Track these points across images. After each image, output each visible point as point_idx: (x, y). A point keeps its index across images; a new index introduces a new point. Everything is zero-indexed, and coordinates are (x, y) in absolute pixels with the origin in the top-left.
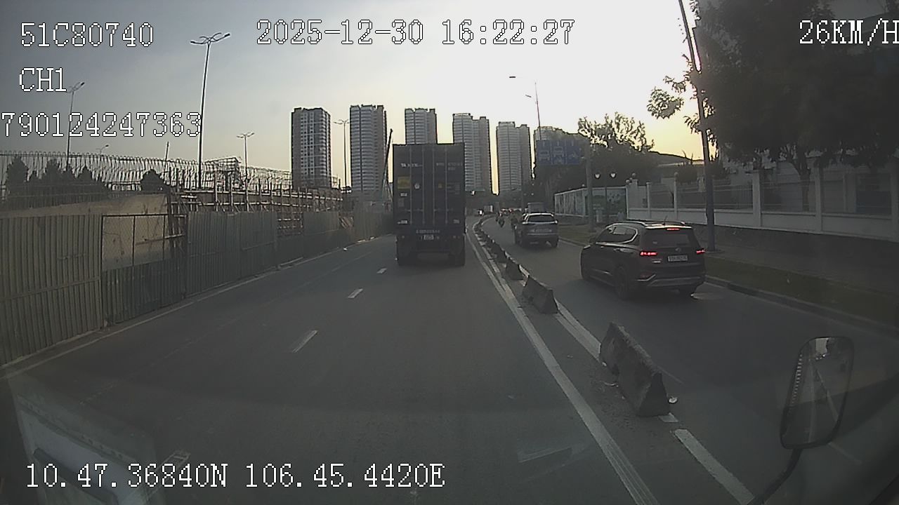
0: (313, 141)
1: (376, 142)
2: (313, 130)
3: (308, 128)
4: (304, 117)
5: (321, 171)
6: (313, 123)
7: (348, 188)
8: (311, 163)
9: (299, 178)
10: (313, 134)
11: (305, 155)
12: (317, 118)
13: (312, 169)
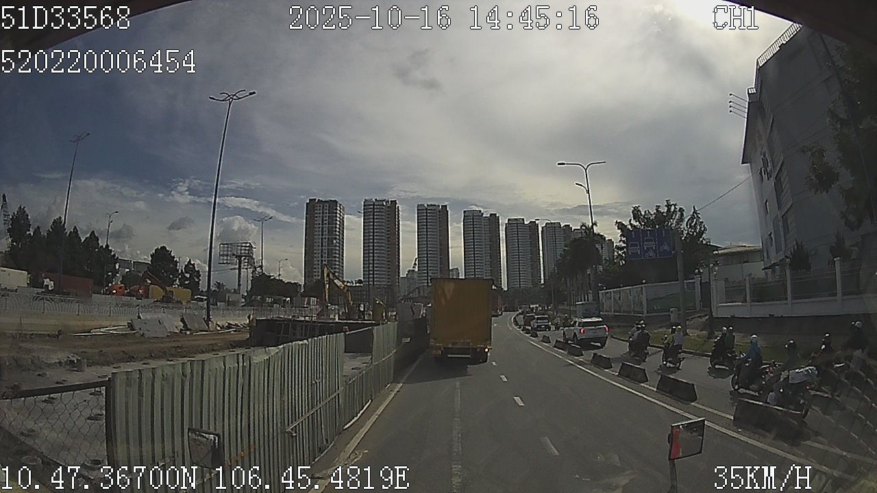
0: (327, 233)
1: (388, 238)
2: (327, 222)
3: (323, 220)
4: (318, 208)
5: (334, 263)
6: (327, 215)
7: (360, 281)
8: (324, 255)
9: (312, 269)
10: (327, 226)
11: (319, 246)
12: (331, 210)
13: (325, 261)
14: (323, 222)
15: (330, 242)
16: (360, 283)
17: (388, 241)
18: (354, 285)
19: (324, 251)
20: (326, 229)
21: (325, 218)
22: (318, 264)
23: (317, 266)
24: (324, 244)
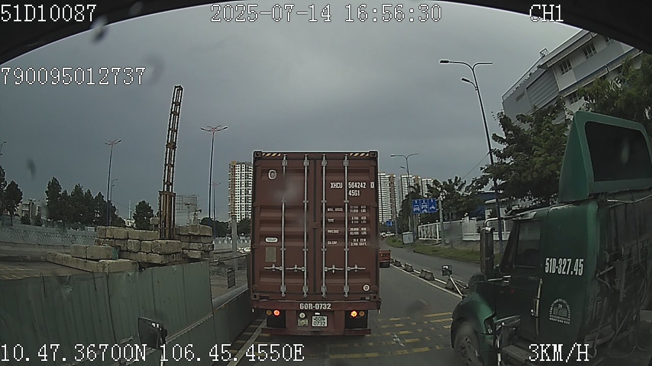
0: (244, 185)
2: (244, 178)
3: (241, 176)
4: (238, 168)
5: (249, 207)
6: (244, 172)
8: (242, 201)
9: (234, 211)
10: (244, 180)
11: (238, 195)
12: (247, 169)
13: (243, 205)
14: (241, 178)
15: (246, 192)
19: (242, 198)
20: (244, 183)
21: (243, 175)
22: (239, 208)
23: (237, 209)
24: (242, 193)
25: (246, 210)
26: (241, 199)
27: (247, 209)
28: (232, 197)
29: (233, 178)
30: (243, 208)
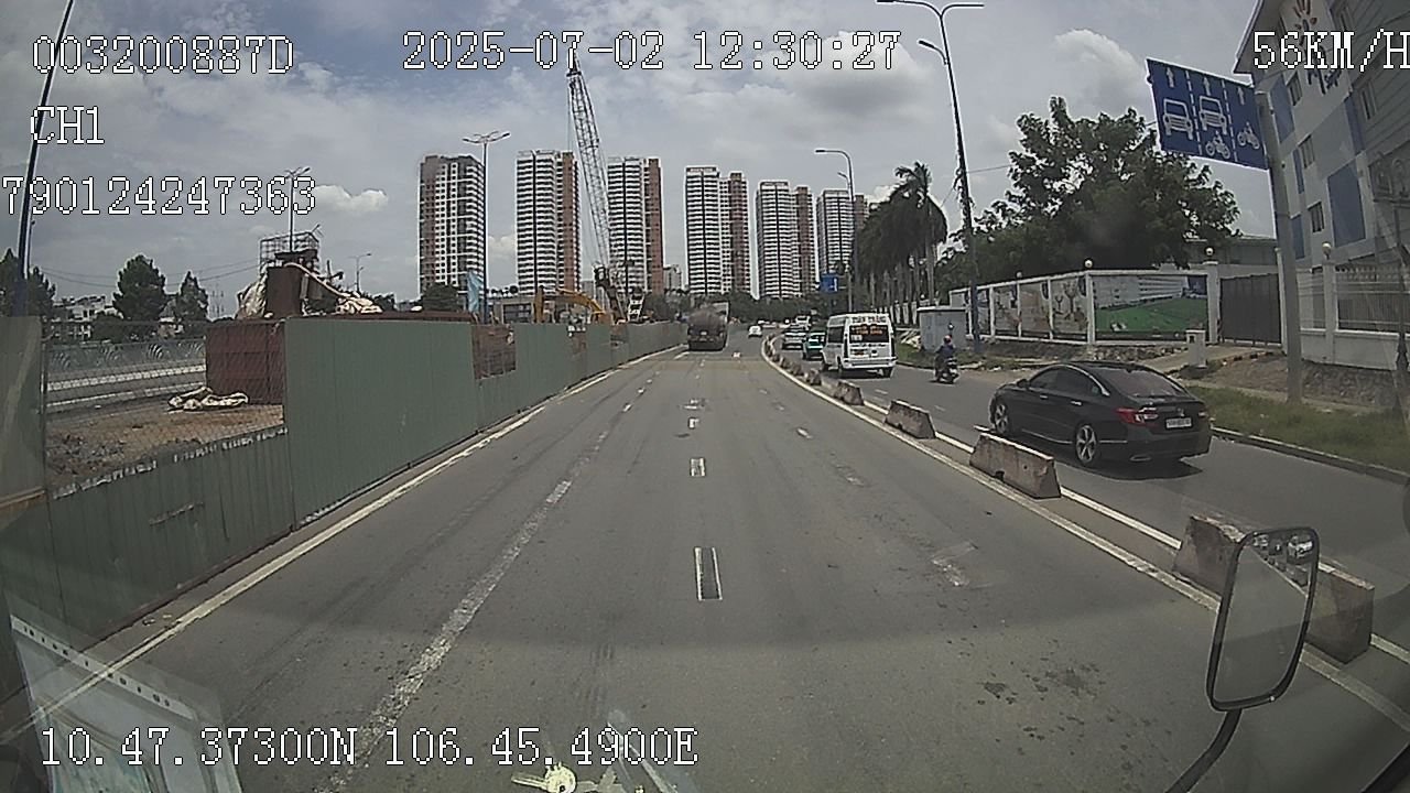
0: (456, 211)
1: (559, 214)
2: (456, 193)
3: (449, 189)
4: (441, 170)
5: (468, 260)
6: (456, 181)
7: (513, 290)
8: (452, 248)
9: (433, 272)
10: (456, 199)
11: (443, 234)
12: (462, 173)
13: (454, 257)
14: (448, 194)
15: (461, 227)
16: (512, 292)
17: (560, 220)
18: (505, 295)
19: (452, 242)
20: (455, 205)
21: (452, 187)
22: (443, 265)
23: (440, 268)
24: (452, 230)
25: (460, 270)
26: (448, 244)
27: (462, 266)
28: (428, 241)
29: (431, 195)
30: (454, 264)
